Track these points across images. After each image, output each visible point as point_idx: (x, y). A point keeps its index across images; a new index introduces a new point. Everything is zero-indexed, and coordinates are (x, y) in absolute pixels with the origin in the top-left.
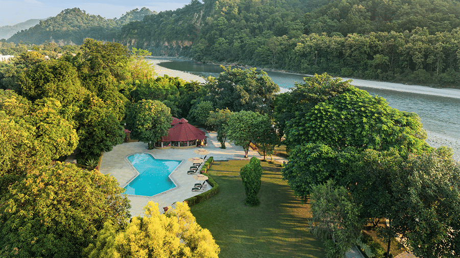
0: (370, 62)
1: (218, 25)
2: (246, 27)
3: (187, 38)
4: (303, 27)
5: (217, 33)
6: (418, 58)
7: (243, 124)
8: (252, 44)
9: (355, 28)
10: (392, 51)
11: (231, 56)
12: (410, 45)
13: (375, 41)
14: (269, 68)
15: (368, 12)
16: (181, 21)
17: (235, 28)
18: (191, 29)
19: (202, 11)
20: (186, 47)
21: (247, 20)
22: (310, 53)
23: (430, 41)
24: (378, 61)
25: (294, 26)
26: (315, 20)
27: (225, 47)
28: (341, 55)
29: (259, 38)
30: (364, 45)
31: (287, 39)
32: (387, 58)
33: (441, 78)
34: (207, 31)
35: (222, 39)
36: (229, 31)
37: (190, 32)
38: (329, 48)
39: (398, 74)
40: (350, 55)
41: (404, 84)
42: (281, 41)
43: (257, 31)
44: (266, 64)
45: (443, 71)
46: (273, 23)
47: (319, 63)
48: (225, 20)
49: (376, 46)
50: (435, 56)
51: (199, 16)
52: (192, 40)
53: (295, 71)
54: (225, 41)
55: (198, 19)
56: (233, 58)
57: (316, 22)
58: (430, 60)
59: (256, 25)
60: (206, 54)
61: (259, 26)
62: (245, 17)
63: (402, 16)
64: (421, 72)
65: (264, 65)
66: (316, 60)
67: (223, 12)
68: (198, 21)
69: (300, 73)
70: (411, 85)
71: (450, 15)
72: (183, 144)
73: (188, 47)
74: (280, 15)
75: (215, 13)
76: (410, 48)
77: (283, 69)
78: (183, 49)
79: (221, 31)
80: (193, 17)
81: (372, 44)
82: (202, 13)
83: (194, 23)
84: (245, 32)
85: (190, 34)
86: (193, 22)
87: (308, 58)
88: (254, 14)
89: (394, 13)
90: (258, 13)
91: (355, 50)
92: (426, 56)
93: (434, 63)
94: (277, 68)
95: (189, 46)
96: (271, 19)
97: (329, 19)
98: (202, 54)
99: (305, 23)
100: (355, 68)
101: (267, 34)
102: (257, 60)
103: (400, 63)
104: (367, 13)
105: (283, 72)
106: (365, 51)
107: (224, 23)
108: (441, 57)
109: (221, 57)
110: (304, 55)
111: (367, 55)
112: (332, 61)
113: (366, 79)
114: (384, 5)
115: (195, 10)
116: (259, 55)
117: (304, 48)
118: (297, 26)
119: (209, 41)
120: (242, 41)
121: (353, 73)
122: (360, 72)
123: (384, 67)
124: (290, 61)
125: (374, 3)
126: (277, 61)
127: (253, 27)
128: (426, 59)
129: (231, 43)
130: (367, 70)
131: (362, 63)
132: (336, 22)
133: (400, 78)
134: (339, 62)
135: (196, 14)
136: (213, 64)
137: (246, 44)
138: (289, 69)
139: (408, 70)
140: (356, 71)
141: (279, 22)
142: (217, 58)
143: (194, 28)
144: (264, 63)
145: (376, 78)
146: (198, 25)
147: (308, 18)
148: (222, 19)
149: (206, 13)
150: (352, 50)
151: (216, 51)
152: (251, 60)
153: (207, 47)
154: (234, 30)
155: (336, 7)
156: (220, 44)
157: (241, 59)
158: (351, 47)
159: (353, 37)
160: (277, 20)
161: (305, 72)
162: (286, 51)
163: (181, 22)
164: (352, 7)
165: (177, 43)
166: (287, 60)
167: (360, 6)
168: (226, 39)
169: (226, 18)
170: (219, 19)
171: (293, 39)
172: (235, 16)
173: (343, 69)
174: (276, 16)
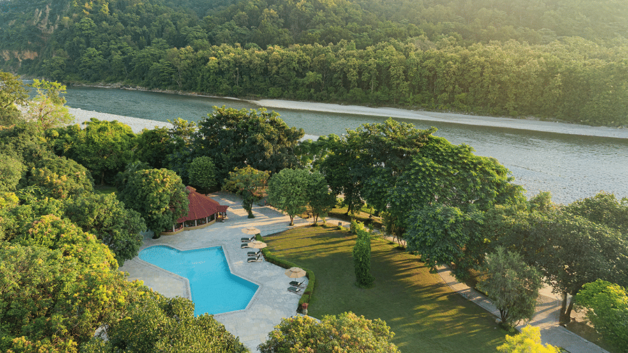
0: (300, 80)
1: (81, 29)
2: (125, 32)
3: (27, 48)
4: (207, 35)
5: (83, 40)
6: (353, 76)
7: (299, 187)
8: (144, 57)
9: (272, 38)
10: (324, 67)
11: (110, 73)
12: (343, 61)
13: (303, 56)
14: (174, 89)
15: (280, 18)
16: (13, 20)
17: (109, 34)
18: (34, 33)
19: (47, 7)
20: (29, 61)
21: (125, 24)
22: (228, 70)
23: (361, 57)
24: (311, 80)
25: (195, 33)
26: (220, 27)
27: (99, 61)
28: (266, 72)
29: (152, 50)
30: (292, 60)
31: (193, 51)
32: (320, 75)
33: (377, 97)
34: (65, 38)
35: (92, 50)
36: (101, 38)
37: (33, 39)
38: (251, 63)
39: (333, 93)
40: (277, 73)
41: (340, 104)
42: (185, 54)
43: (142, 39)
44: (168, 85)
45: (376, 89)
46: (163, 29)
47: (241, 83)
48: (92, 22)
49: (305, 62)
50: (369, 73)
51: (44, 14)
52: (38, 49)
53: (212, 93)
54: (97, 53)
55: (42, 17)
56: (114, 77)
57: (222, 29)
58: (365, 78)
59: (139, 30)
60: (68, 72)
61: (144, 31)
62: (120, 18)
63: (318, 24)
64: (357, 91)
65: (166, 86)
66: (238, 78)
67: (86, 10)
68: (42, 22)
69: (217, 95)
70: (347, 105)
71: (367, 26)
72: (201, 222)
73: (32, 61)
74: (170, 16)
75: (74, 11)
76: (343, 64)
77: (193, 90)
78: (23, 63)
79: (87, 37)
80: (33, 15)
81: (300, 59)
82: (48, 10)
83: (37, 25)
84: (125, 40)
85: (33, 41)
86: (35, 23)
87: (227, 76)
88: (134, 15)
89: (308, 20)
90: (138, 13)
91: (283, 66)
92: (360, 73)
93: (369, 81)
94: (185, 89)
95: (32, 58)
96: (158, 22)
97: (237, 25)
98: (63, 72)
99: (208, 30)
100: (285, 88)
101: (158, 43)
102: (155, 79)
103: (334, 81)
104: (279, 20)
105: (194, 94)
106: (294, 68)
107: (91, 26)
108: (375, 74)
109: (95, 75)
110: (220, 73)
111: (296, 71)
112: (256, 79)
113: (298, 100)
114: (297, 10)
115: (36, 5)
116: (157, 72)
117: (219, 63)
118: (199, 34)
119: (69, 52)
120: (124, 53)
121: (282, 94)
122: (291, 92)
123: (317, 86)
124: (202, 81)
125: (285, 7)
126: (184, 80)
127: (136, 33)
128: (360, 77)
129: (107, 55)
130: (298, 89)
131: (292, 81)
132: (245, 30)
133: (335, 98)
134: (265, 81)
135: (37, 10)
136: (84, 85)
137: (131, 58)
138: (203, 90)
139: (342, 89)
140: (286, 91)
141: (171, 26)
142: (88, 77)
143: (38, 31)
144: (166, 83)
145: (310, 99)
146: (44, 27)
147: (210, 23)
148: (87, 21)
149: (54, 9)
150: (279, 66)
151: (85, 66)
152: (143, 79)
153: (69, 60)
154: (109, 37)
155: (243, 10)
156: (90, 56)
157: (128, 78)
158: (277, 63)
159: (277, 50)
160: (167, 23)
161: (223, 93)
162: (193, 67)
163: (12, 23)
164: (262, 11)
165: (11, 55)
166: (199, 79)
167: (272, 11)
168: (97, 49)
169: (92, 18)
170: (82, 20)
171: (201, 51)
172: (106, 16)
173: (272, 90)
174: (165, 18)
